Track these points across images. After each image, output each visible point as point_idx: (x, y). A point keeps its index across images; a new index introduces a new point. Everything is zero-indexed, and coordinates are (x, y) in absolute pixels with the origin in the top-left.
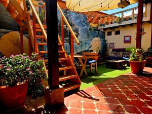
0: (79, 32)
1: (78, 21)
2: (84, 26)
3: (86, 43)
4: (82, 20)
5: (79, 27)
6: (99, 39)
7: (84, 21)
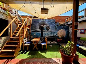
0: (50, 27)
1: (49, 23)
2: (53, 24)
3: (54, 32)
4: (52, 22)
5: (50, 25)
6: (64, 30)
7: (53, 22)
